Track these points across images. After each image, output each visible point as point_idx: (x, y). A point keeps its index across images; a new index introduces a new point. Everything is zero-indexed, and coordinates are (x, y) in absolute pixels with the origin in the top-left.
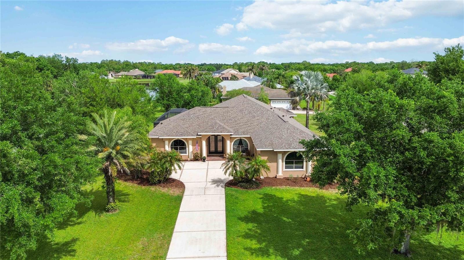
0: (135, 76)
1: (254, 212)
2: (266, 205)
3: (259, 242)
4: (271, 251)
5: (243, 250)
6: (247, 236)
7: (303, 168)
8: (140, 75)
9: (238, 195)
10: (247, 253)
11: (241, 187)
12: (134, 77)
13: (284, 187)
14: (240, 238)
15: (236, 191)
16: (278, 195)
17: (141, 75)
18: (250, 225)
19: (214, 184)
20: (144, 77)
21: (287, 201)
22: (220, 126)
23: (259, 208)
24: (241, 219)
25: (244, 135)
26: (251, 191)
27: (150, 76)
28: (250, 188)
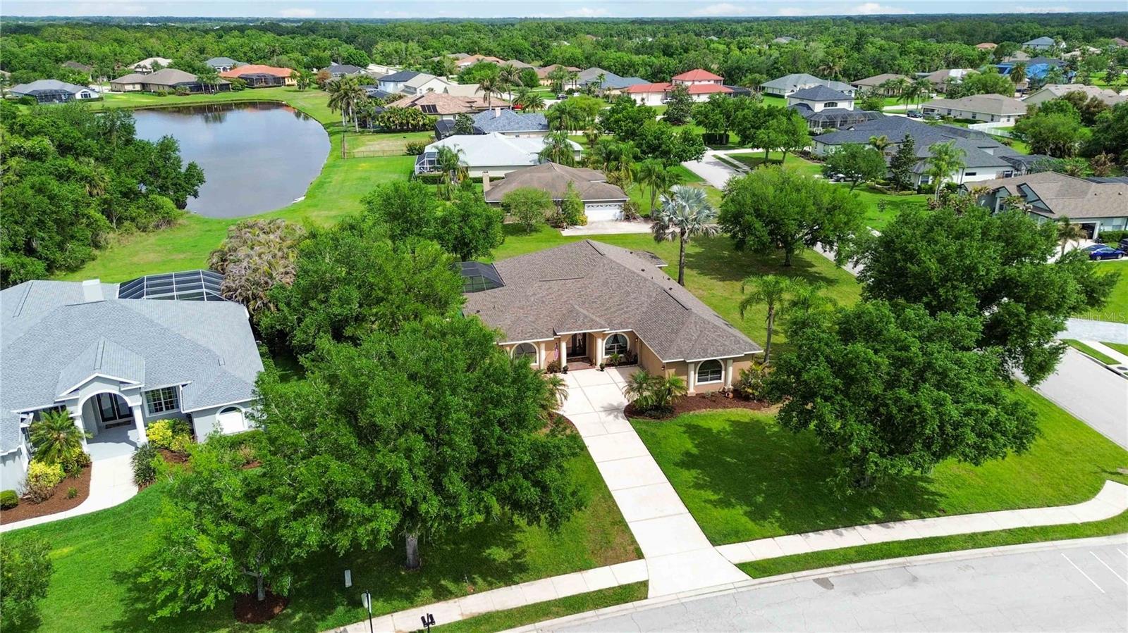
0: (170, 86)
1: (688, 454)
2: (696, 442)
3: (715, 492)
4: (733, 500)
5: (703, 504)
6: (698, 486)
7: (720, 379)
8: (184, 84)
9: (654, 430)
10: (709, 506)
11: (651, 416)
12: (167, 89)
13: (704, 412)
14: (692, 489)
15: (647, 424)
16: (704, 424)
17: (188, 84)
18: (694, 472)
19: (610, 414)
20: (197, 88)
21: (719, 432)
22: (586, 317)
23: (689, 446)
24: (676, 464)
25: (623, 328)
26: (666, 422)
27: (212, 86)
28: (663, 417)
